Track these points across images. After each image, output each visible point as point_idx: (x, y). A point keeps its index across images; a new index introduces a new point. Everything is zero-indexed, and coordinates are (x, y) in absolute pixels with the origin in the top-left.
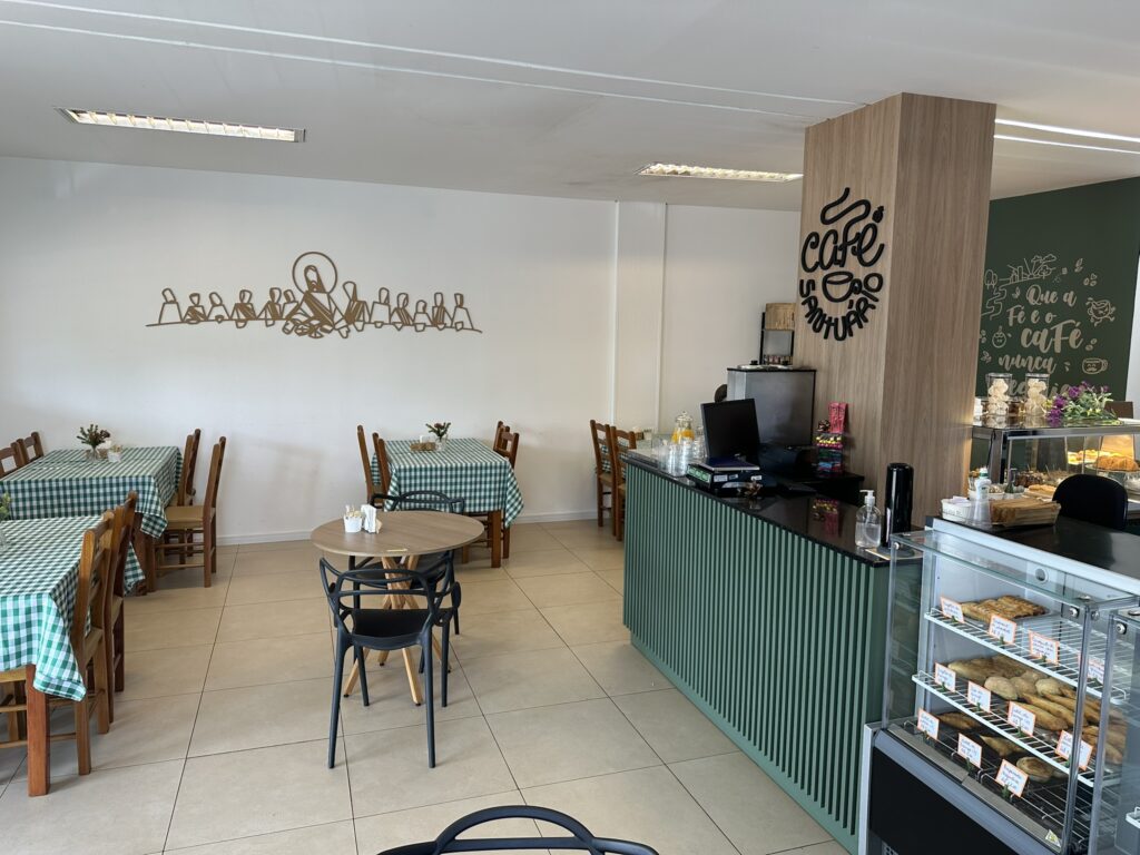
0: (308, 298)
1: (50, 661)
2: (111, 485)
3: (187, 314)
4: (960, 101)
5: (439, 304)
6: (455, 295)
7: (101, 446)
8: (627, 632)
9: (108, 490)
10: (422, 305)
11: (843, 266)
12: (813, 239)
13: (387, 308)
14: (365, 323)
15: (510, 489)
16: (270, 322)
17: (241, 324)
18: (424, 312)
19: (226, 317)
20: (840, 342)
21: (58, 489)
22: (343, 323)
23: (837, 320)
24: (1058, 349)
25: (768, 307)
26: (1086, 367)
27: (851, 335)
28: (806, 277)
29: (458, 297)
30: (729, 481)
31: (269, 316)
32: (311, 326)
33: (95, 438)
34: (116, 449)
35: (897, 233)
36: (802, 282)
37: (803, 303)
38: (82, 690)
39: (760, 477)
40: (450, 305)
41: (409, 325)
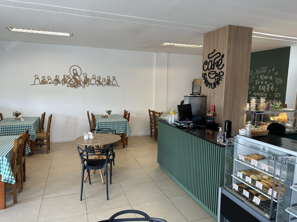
0: (74, 77)
1: (6, 174)
2: (22, 127)
3: (41, 82)
4: (243, 27)
5: (108, 79)
6: (113, 77)
7: (18, 117)
8: (158, 164)
9: (21, 128)
10: (104, 79)
11: (213, 69)
12: (206, 63)
13: (95, 80)
14: (89, 84)
15: (128, 127)
16: (64, 84)
17: (56, 84)
18: (105, 81)
19: (52, 83)
20: (213, 89)
21: (7, 128)
22: (83, 84)
23: (212, 83)
24: (268, 91)
25: (194, 80)
26: (275, 95)
27: (216, 87)
28: (204, 72)
29: (114, 77)
30: (184, 125)
31: (63, 82)
32: (75, 85)
33: (17, 115)
34: (23, 118)
35: (227, 61)
36: (203, 74)
37: (203, 79)
38: (14, 181)
39: (192, 124)
40: (111, 79)
41: (101, 84)
